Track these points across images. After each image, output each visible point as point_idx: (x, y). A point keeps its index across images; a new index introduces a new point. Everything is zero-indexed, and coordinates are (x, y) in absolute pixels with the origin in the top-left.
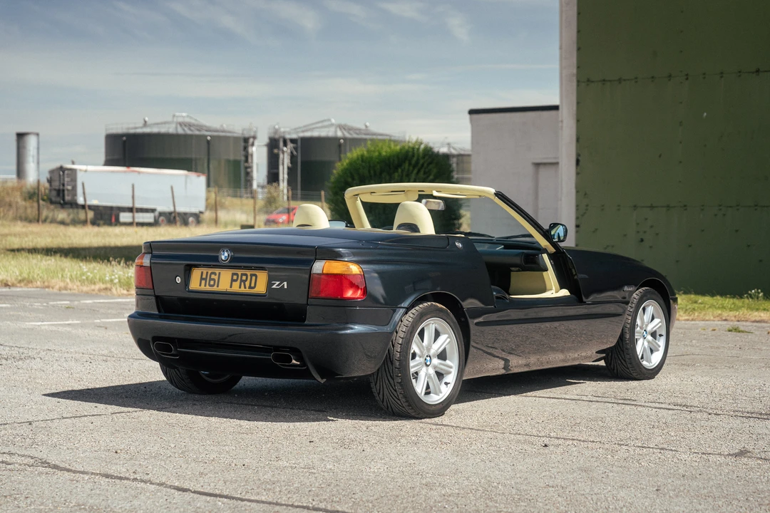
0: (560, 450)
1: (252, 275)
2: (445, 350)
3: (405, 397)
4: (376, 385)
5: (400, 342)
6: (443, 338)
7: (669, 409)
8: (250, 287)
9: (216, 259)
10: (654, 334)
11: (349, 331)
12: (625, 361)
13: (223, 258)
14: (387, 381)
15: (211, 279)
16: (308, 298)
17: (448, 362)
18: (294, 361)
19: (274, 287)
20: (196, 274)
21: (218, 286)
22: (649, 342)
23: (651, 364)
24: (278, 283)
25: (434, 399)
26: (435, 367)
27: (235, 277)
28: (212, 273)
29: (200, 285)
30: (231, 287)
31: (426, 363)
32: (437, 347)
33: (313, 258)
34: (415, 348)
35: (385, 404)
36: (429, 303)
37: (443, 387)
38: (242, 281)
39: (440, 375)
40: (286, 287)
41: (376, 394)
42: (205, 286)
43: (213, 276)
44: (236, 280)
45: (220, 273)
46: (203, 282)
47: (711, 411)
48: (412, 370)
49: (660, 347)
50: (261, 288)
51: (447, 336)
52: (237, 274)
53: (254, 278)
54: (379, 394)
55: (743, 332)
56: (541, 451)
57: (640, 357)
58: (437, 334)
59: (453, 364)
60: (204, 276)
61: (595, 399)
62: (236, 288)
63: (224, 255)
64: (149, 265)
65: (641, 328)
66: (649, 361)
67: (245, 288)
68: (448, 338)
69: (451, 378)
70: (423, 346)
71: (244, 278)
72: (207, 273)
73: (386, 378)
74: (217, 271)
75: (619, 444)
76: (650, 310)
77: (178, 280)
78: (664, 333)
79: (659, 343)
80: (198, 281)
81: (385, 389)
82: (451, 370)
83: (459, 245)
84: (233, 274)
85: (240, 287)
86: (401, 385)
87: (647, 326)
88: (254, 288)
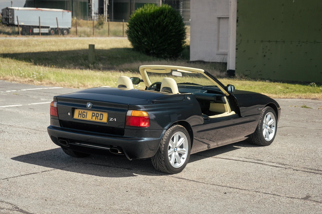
0: (231, 196)
1: (101, 114)
2: (183, 144)
3: (166, 166)
4: (153, 160)
5: (164, 144)
6: (182, 139)
7: (277, 167)
8: (100, 119)
9: (85, 106)
10: (270, 126)
11: (142, 141)
12: (258, 139)
13: (88, 106)
14: (158, 160)
15: (83, 115)
16: (125, 126)
17: (184, 149)
18: (119, 152)
19: (110, 120)
20: (77, 112)
21: (86, 118)
22: (268, 129)
23: (269, 139)
24: (112, 119)
25: (178, 165)
26: (178, 152)
27: (94, 115)
28: (83, 112)
29: (78, 117)
30: (92, 119)
31: (175, 151)
32: (179, 143)
33: (127, 109)
34: (170, 145)
35: (157, 168)
36: (176, 126)
37: (182, 160)
38: (96, 116)
39: (180, 155)
40: (115, 121)
41: (153, 164)
42: (81, 117)
43: (84, 113)
44: (94, 116)
45: (87, 112)
46: (80, 115)
47: (294, 168)
48: (169, 155)
49: (273, 131)
50: (105, 120)
51: (183, 138)
52: (94, 113)
53: (102, 115)
54: (155, 164)
55: (308, 108)
56: (224, 196)
57: (264, 136)
58: (180, 138)
59: (186, 150)
60: (80, 113)
61: (245, 160)
62: (94, 119)
63: (89, 105)
64: (56, 106)
65: (265, 124)
66: (268, 138)
67: (98, 119)
68: (184, 139)
69: (185, 156)
70: (173, 144)
71: (97, 115)
72: (81, 112)
73: (158, 158)
74: (86, 111)
75: (256, 191)
76: (269, 116)
77: (69, 114)
78: (275, 125)
79: (273, 130)
80: (76, 116)
81: (157, 163)
82: (185, 152)
83: (189, 98)
84: (93, 113)
85: (96, 119)
86: (164, 162)
87: (268, 123)
88: (102, 120)
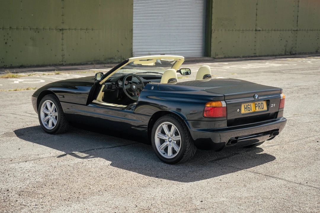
16: (279, 109)
21: (251, 110)
28: (248, 105)
29: (245, 111)
38: (259, 106)
40: (274, 106)
42: (247, 111)
43: (249, 106)
44: (257, 107)
45: (251, 105)
46: (246, 109)
52: (257, 104)
53: (262, 104)
60: (246, 107)
62: (257, 110)
64: (225, 106)
67: (260, 109)
77: (239, 110)
80: (243, 111)
84: (255, 104)
88: (263, 108)
